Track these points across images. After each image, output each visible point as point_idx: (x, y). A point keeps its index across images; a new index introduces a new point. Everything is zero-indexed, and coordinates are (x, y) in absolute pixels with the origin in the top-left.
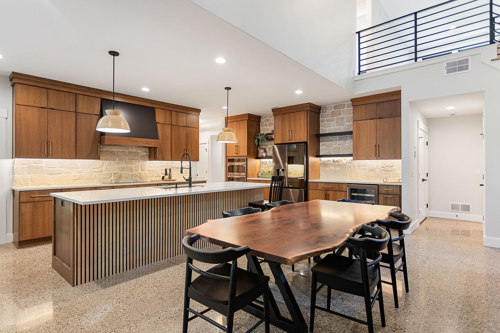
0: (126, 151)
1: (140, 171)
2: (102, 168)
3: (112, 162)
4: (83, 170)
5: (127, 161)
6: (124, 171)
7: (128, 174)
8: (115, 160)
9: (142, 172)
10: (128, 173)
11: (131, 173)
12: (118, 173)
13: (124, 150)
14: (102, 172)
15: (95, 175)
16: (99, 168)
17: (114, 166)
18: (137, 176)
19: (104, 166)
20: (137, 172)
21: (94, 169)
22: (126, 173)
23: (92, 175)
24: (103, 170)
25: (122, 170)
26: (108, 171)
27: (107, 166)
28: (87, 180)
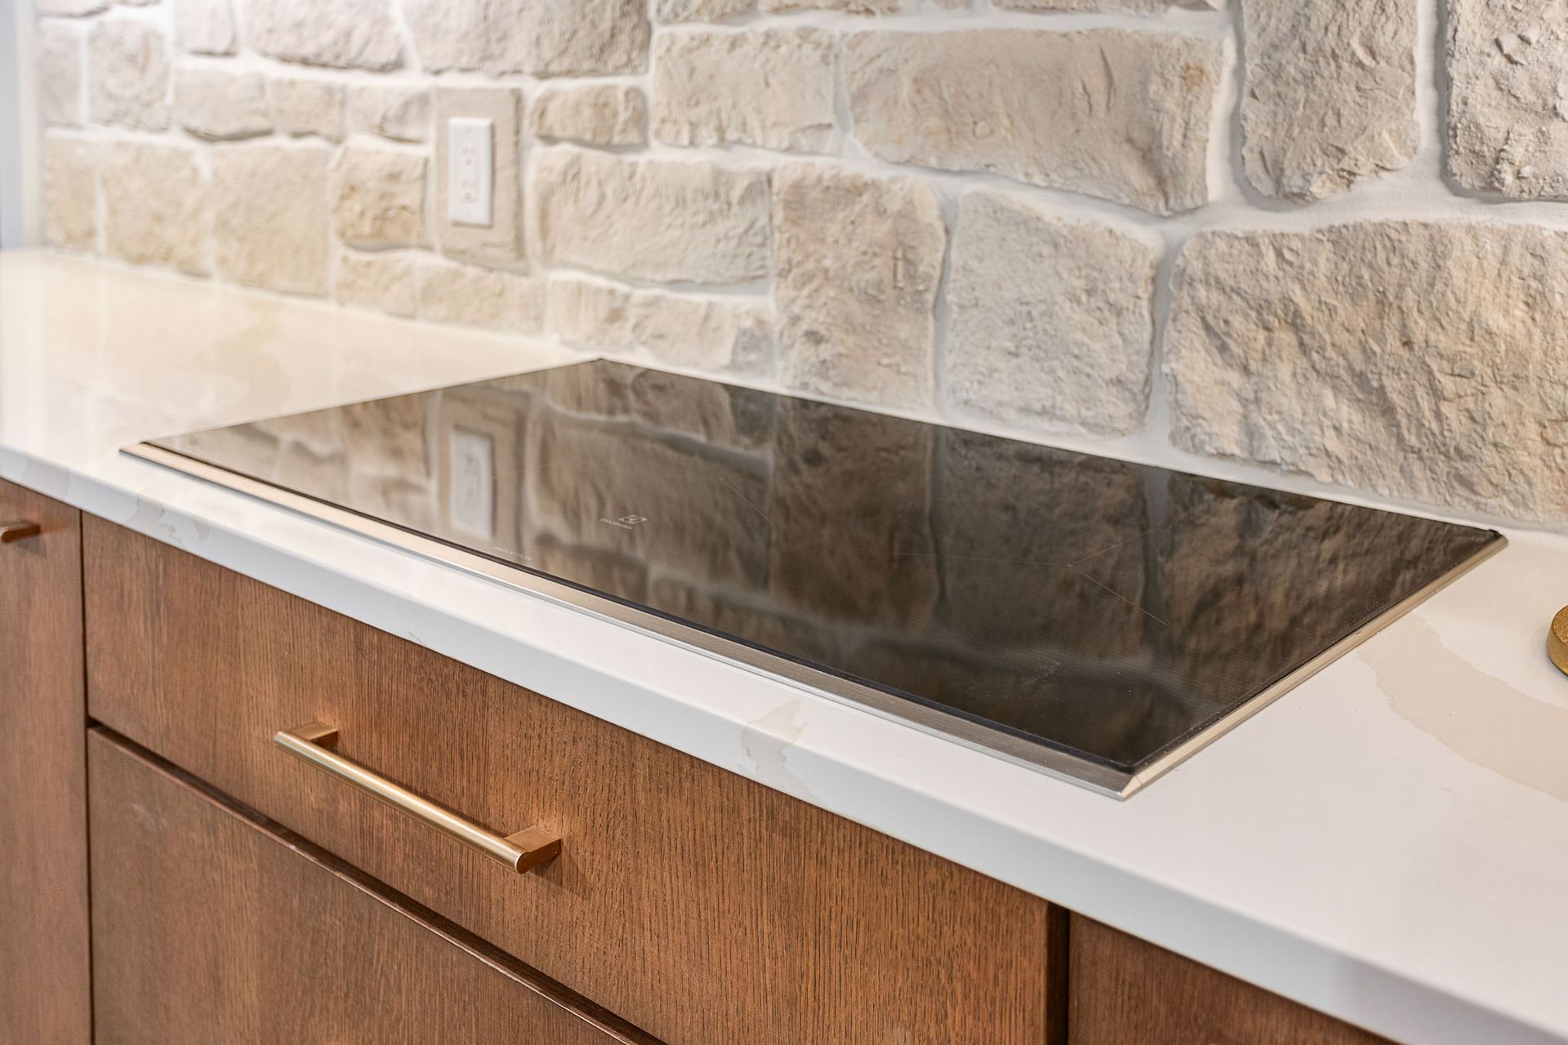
2: (629, 66)
4: (423, 99)
6: (985, 172)
7: (1059, 242)
10: (1051, 207)
12: (855, 189)
14: (629, 148)
15: (545, 200)
16: (593, 72)
17: (805, 34)
18: (1286, 337)
19: (659, 31)
20: (1295, 223)
21: (535, 90)
22: (1027, 223)
23: (504, 199)
24: (640, 119)
25: (934, 122)
26: (707, 135)
27: (701, 28)
28: (471, 272)
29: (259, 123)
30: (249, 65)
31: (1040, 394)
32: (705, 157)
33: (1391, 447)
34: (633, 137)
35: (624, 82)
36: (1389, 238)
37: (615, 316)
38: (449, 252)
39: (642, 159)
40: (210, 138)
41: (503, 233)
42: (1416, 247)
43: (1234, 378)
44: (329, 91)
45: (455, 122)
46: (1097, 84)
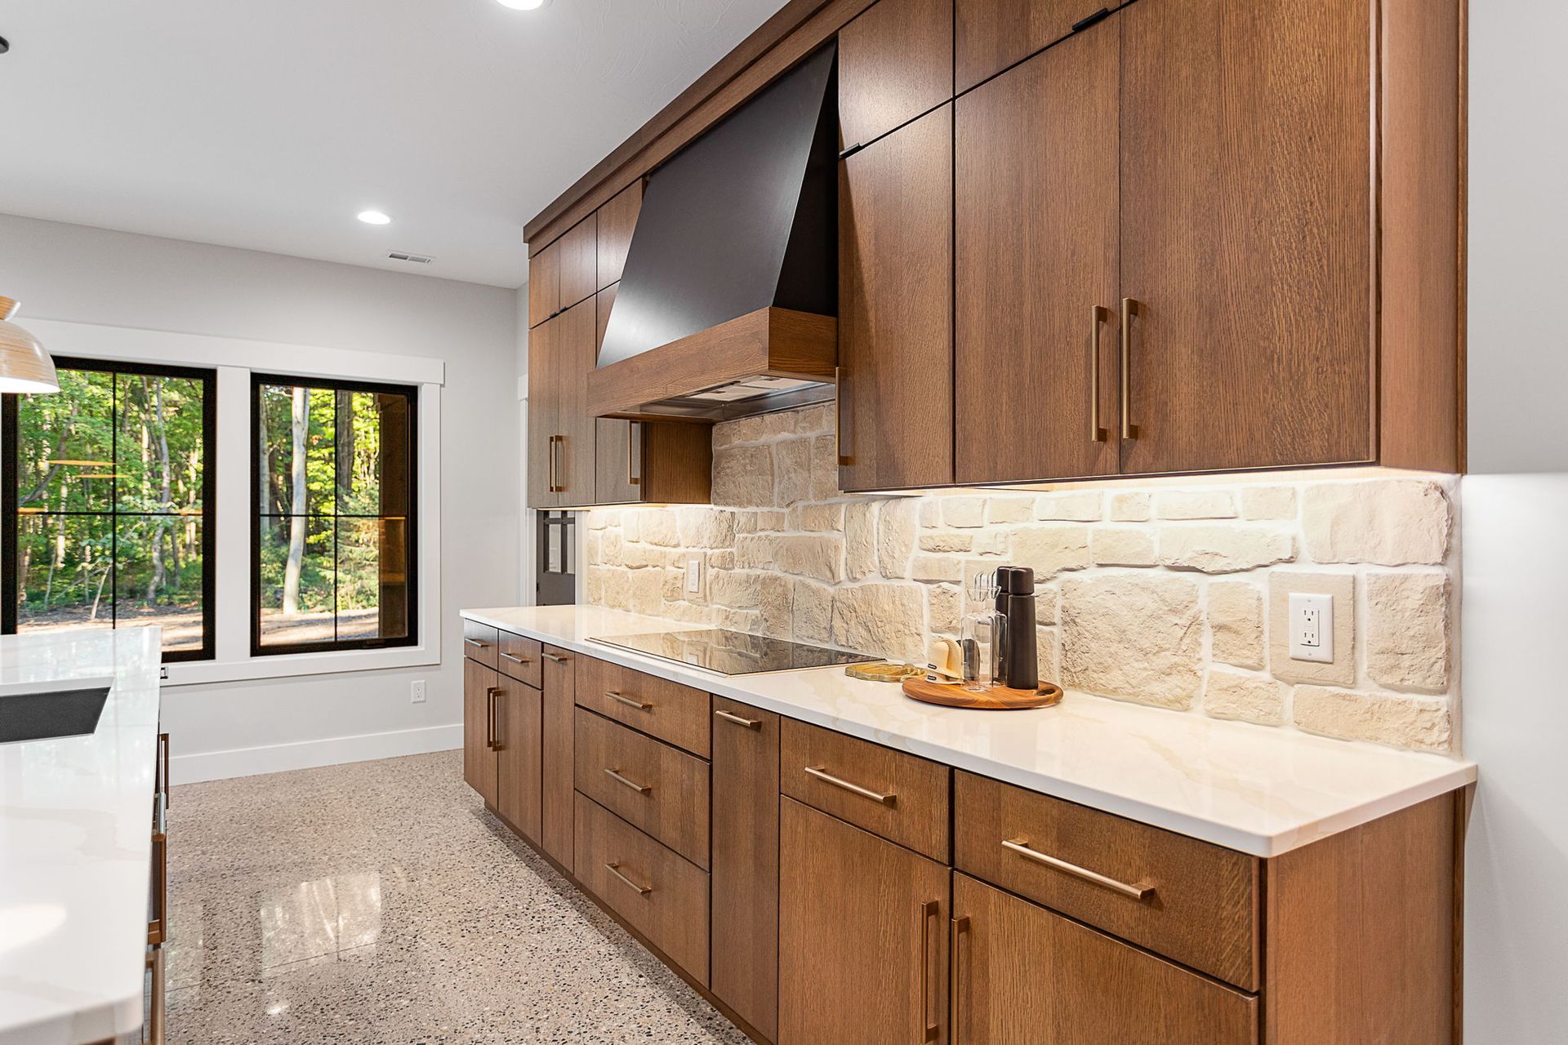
0: (804, 442)
1: (873, 579)
2: (730, 546)
3: (759, 510)
4: (683, 556)
5: (813, 502)
6: (801, 574)
7: (815, 592)
8: (770, 503)
9: (882, 582)
10: (814, 584)
11: (831, 590)
12: (776, 579)
13: (800, 434)
14: (730, 569)
15: (711, 584)
16: (722, 547)
17: (767, 536)
18: (854, 614)
19: (737, 535)
20: (856, 585)
21: (709, 552)
22: (808, 587)
23: (702, 584)
24: (732, 560)
25: (791, 560)
26: (746, 565)
27: (745, 535)
28: (694, 606)
29: (645, 563)
30: (643, 545)
31: (811, 633)
32: (747, 571)
33: (871, 640)
34: (730, 566)
35: (729, 550)
36: (870, 587)
37: (727, 618)
38: (690, 601)
39: (732, 572)
40: (631, 568)
41: (701, 595)
42: (874, 590)
43: (845, 625)
44: (661, 553)
45: (691, 562)
46: (820, 551)
